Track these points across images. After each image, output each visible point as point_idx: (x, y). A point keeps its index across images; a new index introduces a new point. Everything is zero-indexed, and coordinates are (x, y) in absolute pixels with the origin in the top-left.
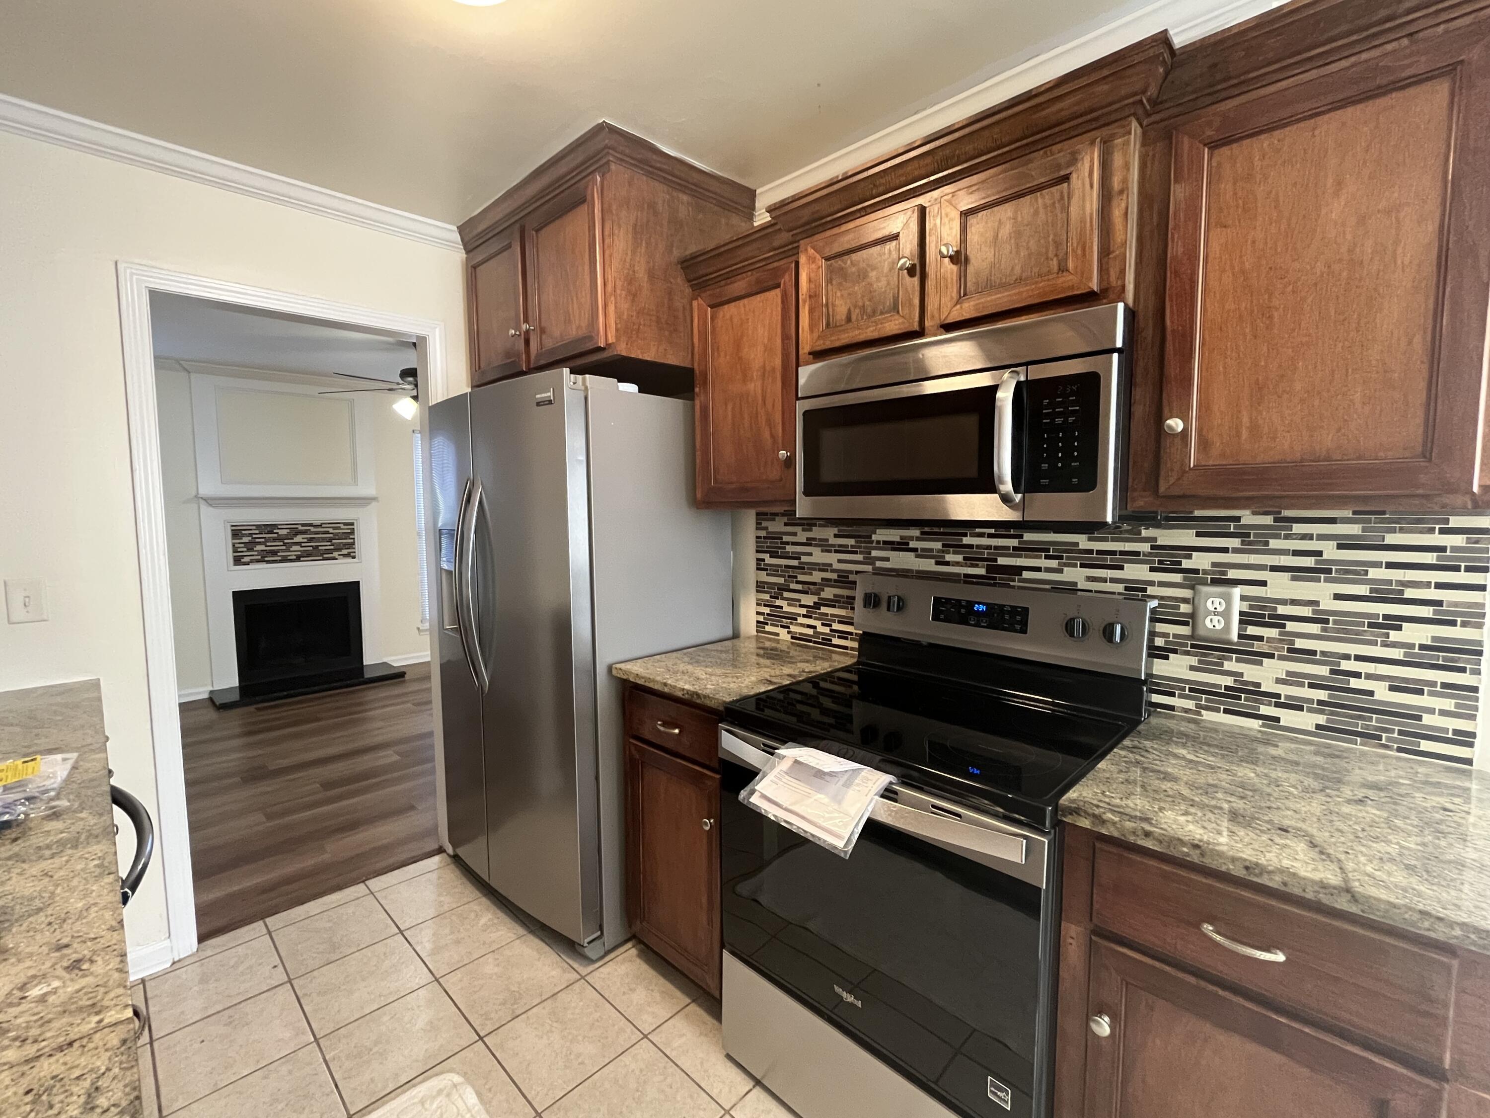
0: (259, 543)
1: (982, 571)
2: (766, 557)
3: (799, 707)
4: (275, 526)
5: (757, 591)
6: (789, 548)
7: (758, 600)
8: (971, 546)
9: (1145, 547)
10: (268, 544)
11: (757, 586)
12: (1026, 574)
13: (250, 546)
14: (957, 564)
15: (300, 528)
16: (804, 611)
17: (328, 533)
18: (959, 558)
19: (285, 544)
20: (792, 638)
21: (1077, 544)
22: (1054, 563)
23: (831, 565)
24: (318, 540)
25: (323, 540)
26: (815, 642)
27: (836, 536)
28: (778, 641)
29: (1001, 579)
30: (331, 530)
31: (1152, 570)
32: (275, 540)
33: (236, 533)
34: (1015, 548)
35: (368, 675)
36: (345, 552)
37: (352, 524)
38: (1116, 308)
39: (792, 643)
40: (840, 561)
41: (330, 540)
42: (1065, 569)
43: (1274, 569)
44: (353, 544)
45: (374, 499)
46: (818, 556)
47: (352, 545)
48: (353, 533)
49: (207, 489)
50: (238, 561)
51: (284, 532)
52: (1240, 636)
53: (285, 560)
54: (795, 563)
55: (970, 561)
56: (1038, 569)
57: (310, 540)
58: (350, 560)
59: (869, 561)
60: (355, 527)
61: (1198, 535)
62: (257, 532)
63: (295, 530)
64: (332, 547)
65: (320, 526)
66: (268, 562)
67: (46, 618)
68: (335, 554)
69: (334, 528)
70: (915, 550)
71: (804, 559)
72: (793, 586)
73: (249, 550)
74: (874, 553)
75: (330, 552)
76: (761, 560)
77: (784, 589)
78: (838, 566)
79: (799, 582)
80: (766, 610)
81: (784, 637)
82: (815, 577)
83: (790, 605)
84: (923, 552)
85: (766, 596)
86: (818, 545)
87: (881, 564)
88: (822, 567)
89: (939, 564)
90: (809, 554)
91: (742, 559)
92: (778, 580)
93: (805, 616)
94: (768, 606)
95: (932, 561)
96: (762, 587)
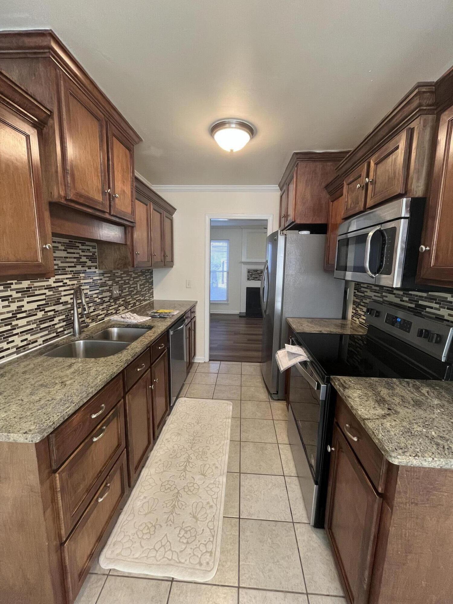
0: (254, 275)
1: (413, 306)
3: (358, 349)
4: (257, 270)
6: (362, 289)
7: (353, 307)
8: (411, 295)
12: (428, 309)
14: (406, 301)
16: (363, 313)
18: (407, 299)
20: (360, 323)
21: (447, 298)
22: (437, 306)
23: (372, 297)
26: (365, 326)
28: (355, 323)
29: (419, 310)
32: (257, 274)
33: (249, 272)
34: (425, 297)
38: (402, 201)
39: (360, 325)
40: (375, 296)
42: (441, 309)
49: (244, 260)
50: (248, 279)
51: (259, 272)
53: (259, 280)
54: (363, 295)
55: (411, 301)
56: (432, 308)
59: (382, 297)
62: (253, 272)
63: (262, 272)
66: (255, 280)
70: (394, 294)
71: (366, 293)
72: (362, 304)
73: (251, 276)
74: (384, 294)
76: (355, 292)
77: (359, 304)
78: (374, 298)
79: (363, 302)
80: (354, 311)
81: (358, 322)
82: (368, 301)
83: (360, 310)
84: (397, 296)
85: (355, 306)
86: (369, 289)
87: (385, 298)
88: (370, 297)
89: (401, 301)
90: (367, 292)
91: (351, 291)
92: (358, 301)
93: (363, 315)
94: (355, 310)
95: (399, 299)
96: (354, 303)
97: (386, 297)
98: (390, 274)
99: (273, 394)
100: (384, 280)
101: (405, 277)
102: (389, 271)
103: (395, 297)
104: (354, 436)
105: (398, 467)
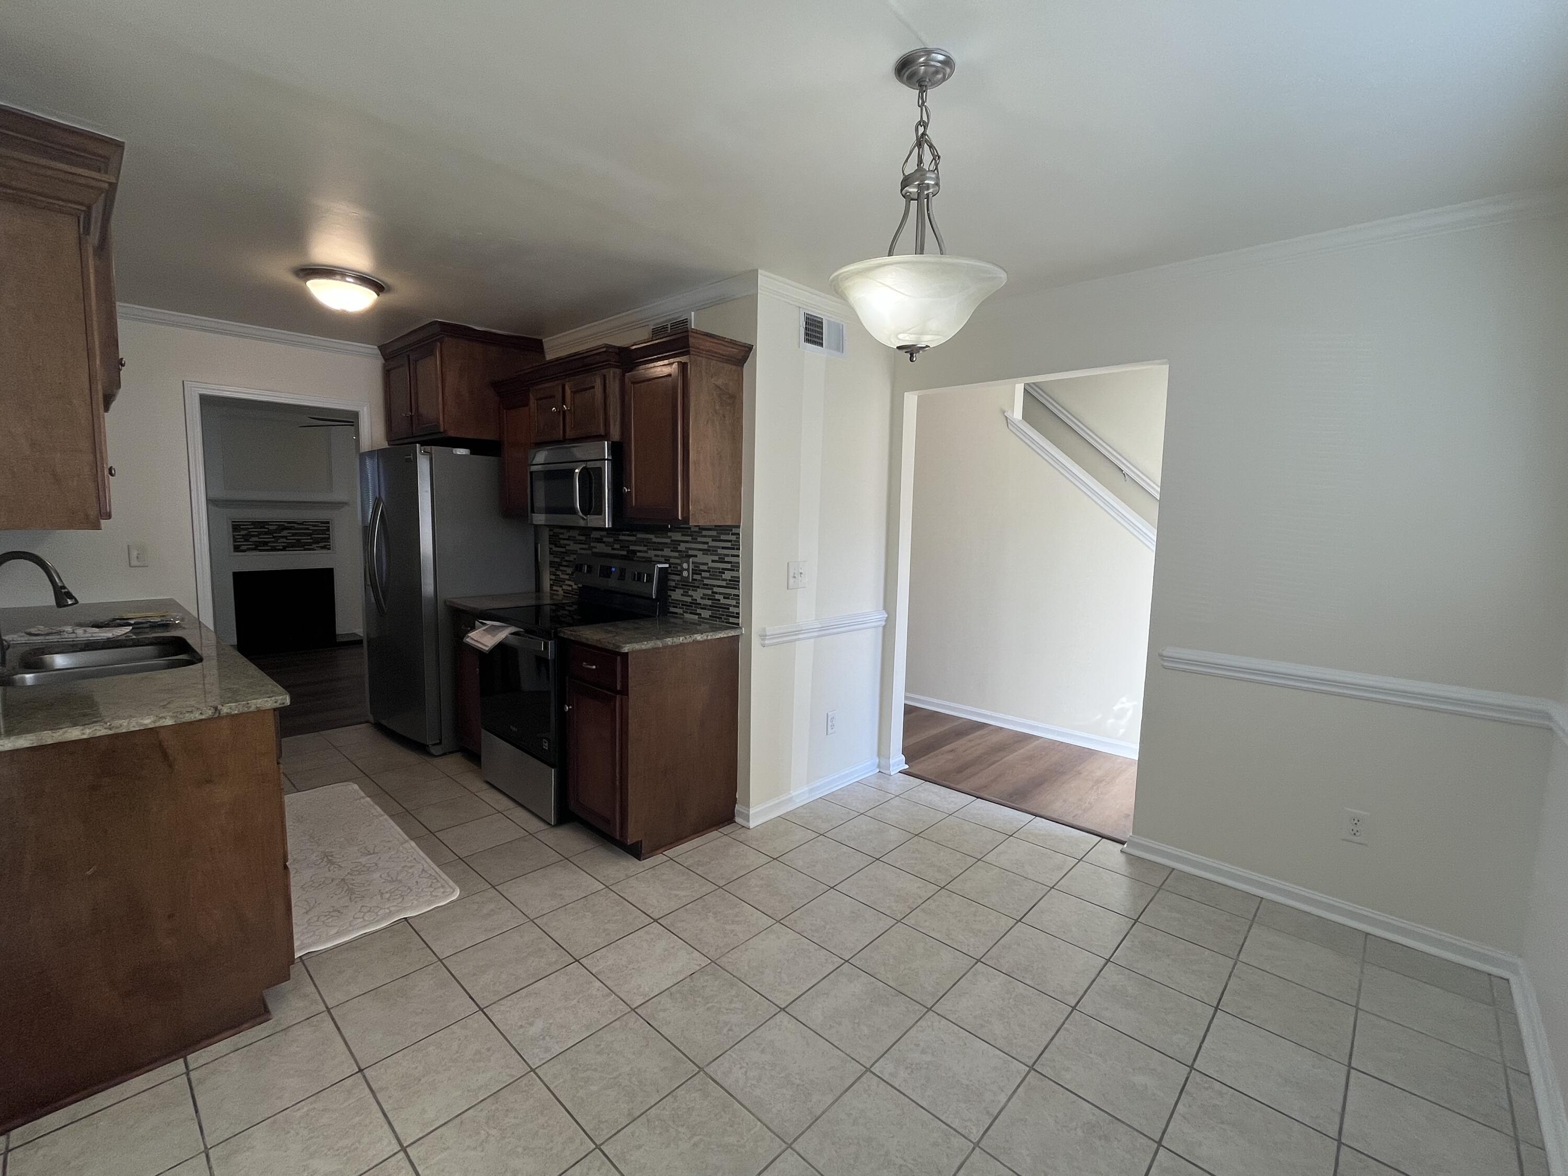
0: (254, 536)
1: (625, 553)
2: (553, 546)
4: (267, 523)
5: (550, 567)
6: (562, 542)
7: (550, 572)
8: (622, 541)
9: (668, 541)
10: (261, 537)
11: (550, 564)
12: (637, 554)
13: (246, 538)
14: (617, 549)
15: (286, 525)
16: (567, 577)
17: (308, 529)
18: (618, 546)
19: (274, 537)
20: (564, 592)
22: (645, 549)
23: (577, 551)
24: (300, 534)
25: (305, 534)
26: (573, 594)
27: (579, 535)
28: (558, 595)
29: (631, 557)
30: (311, 528)
31: (672, 551)
32: (266, 533)
33: (236, 527)
34: (635, 541)
35: (339, 640)
36: (322, 544)
37: (328, 523)
38: (604, 443)
39: (564, 596)
40: (580, 549)
41: (310, 535)
42: (649, 551)
43: (700, 550)
44: (329, 538)
45: (345, 504)
46: (573, 546)
47: (327, 539)
48: (328, 530)
50: (237, 549)
51: (274, 528)
52: (693, 579)
53: (274, 549)
54: (563, 550)
55: (622, 548)
57: (294, 535)
58: (325, 551)
59: (590, 548)
60: (330, 525)
61: (683, 535)
62: (252, 527)
63: (282, 527)
64: (311, 541)
65: (302, 524)
66: (261, 550)
67: (147, 565)
68: (314, 546)
69: (315, 526)
70: (604, 542)
71: (568, 548)
72: (565, 563)
73: (247, 540)
74: (592, 544)
75: (310, 544)
76: (551, 549)
77: (560, 565)
78: (579, 551)
79: (566, 561)
80: (553, 577)
81: (561, 592)
82: (572, 558)
83: (562, 574)
84: (607, 544)
85: (553, 570)
86: (572, 540)
87: (594, 550)
88: (574, 552)
89: (614, 549)
90: (569, 545)
91: (545, 547)
92: (558, 560)
93: (568, 580)
94: (553, 575)
95: (610, 548)
96: (552, 564)
97: (596, 547)
98: (601, 515)
99: (433, 745)
100: (593, 521)
101: (615, 516)
102: (600, 512)
103: (606, 546)
104: (592, 665)
105: (627, 654)
